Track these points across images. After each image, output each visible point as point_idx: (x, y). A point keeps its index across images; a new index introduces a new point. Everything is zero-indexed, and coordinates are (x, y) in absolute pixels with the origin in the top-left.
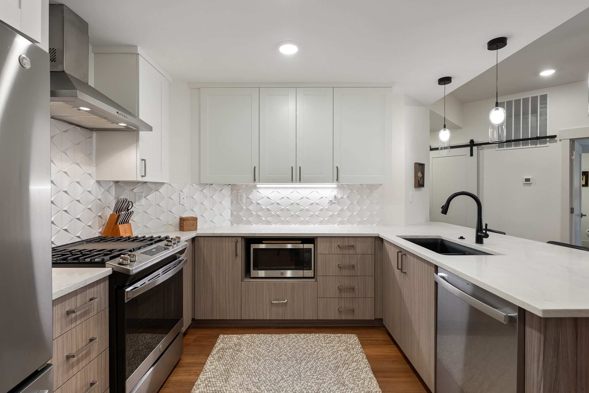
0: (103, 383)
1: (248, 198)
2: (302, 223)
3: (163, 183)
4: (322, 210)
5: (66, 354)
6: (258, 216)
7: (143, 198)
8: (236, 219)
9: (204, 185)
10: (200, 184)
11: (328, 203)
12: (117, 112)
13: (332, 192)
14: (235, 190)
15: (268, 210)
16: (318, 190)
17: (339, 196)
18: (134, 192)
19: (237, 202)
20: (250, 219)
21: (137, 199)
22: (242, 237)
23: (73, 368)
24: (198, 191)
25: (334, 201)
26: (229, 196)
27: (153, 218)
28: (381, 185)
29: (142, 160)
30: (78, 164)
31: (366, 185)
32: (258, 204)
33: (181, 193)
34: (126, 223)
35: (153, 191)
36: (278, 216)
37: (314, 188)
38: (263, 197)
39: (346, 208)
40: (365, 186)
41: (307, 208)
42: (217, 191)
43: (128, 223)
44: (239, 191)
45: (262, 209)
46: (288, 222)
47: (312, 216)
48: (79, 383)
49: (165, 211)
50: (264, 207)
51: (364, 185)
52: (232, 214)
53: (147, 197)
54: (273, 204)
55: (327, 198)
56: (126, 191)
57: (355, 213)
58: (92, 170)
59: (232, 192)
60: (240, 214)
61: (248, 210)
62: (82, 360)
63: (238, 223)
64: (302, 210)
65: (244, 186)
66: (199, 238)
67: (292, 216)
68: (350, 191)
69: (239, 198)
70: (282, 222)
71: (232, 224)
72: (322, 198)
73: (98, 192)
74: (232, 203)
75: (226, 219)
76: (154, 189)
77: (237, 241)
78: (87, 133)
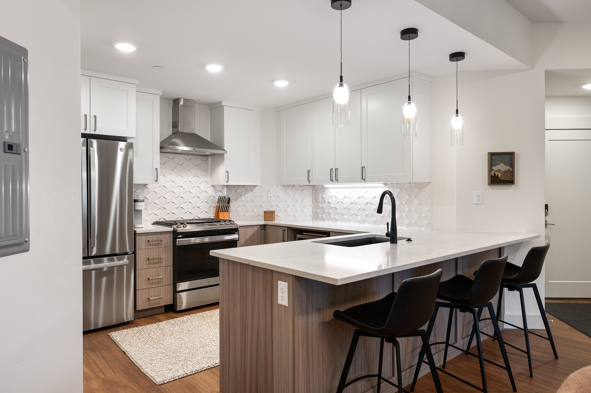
0: (168, 280)
1: (322, 197)
2: (359, 222)
3: (256, 186)
5: (147, 257)
6: (329, 213)
7: (243, 196)
8: (316, 217)
9: (286, 186)
10: (284, 186)
12: (194, 149)
14: (315, 190)
15: (336, 208)
16: (372, 190)
18: (237, 192)
19: (316, 200)
20: (324, 216)
21: (239, 197)
22: (288, 227)
23: (151, 264)
24: (282, 191)
26: (311, 195)
27: (249, 210)
28: (430, 183)
29: (227, 172)
30: (198, 177)
31: (415, 183)
32: (329, 202)
33: (269, 193)
34: (224, 212)
35: (249, 191)
36: (342, 214)
37: (369, 187)
38: (332, 197)
41: (363, 207)
42: (299, 191)
43: (228, 211)
44: (317, 191)
45: (331, 208)
46: (350, 221)
47: (367, 215)
48: (154, 272)
49: (257, 206)
50: (332, 206)
51: (412, 183)
52: (313, 210)
53: (245, 196)
54: (338, 203)
56: (233, 191)
57: (404, 215)
58: (208, 179)
59: (313, 192)
60: (318, 211)
61: (323, 208)
62: (156, 264)
63: (316, 220)
64: (359, 209)
65: (320, 186)
66: (267, 226)
67: (352, 215)
68: (398, 190)
69: (317, 197)
70: (345, 220)
71: (313, 220)
72: (375, 197)
73: (211, 191)
74: (313, 201)
75: (307, 215)
76: (250, 190)
77: (284, 230)
78: (204, 158)
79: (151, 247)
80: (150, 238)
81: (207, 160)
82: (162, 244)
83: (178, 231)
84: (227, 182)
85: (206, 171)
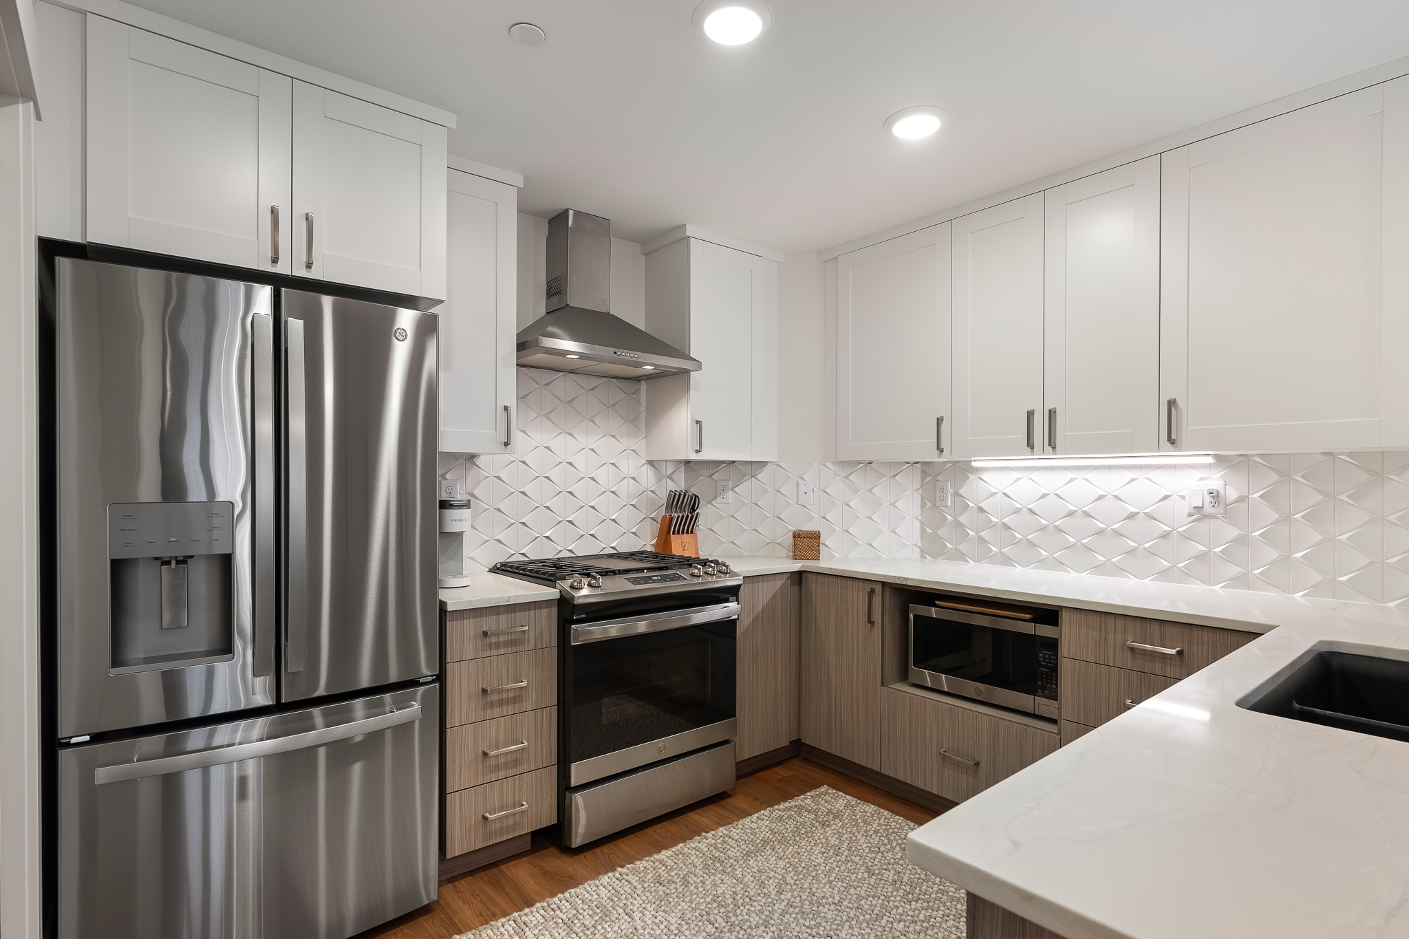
0: (544, 752)
1: (957, 494)
2: (1098, 569)
3: (766, 463)
4: (1165, 535)
5: (481, 686)
6: (982, 541)
7: (729, 490)
8: (932, 547)
9: (849, 465)
10: (842, 464)
11: (1190, 515)
12: (615, 353)
13: (1202, 479)
14: (930, 476)
15: (1006, 527)
16: (1152, 475)
17: (1232, 494)
18: (713, 479)
19: (934, 506)
20: (962, 547)
21: (719, 492)
22: (884, 584)
23: (492, 707)
24: (838, 478)
25: (1208, 509)
26: (917, 490)
27: (746, 528)
29: (698, 422)
30: (613, 436)
31: (1350, 454)
32: (981, 510)
33: (801, 482)
34: (683, 533)
35: (746, 477)
36: (1032, 544)
37: (1141, 467)
38: (993, 494)
39: (1257, 533)
40: (1345, 457)
41: (1115, 526)
42: (884, 479)
43: (692, 532)
44: (939, 478)
45: (990, 525)
46: (1060, 565)
47: (1131, 552)
48: (502, 731)
49: (767, 517)
50: (994, 519)
51: (1341, 454)
52: (923, 532)
53: (735, 489)
54: (1017, 511)
55: (1183, 497)
56: (701, 478)
57: (1299, 555)
58: (640, 444)
59: (923, 480)
60: (940, 532)
61: (958, 524)
62: (508, 704)
63: (936, 556)
64: (1100, 532)
65: (949, 465)
66: (809, 575)
67: (1071, 547)
68: (1275, 477)
69: (938, 494)
70: (1042, 563)
71: (923, 556)
72: (1166, 497)
73: (647, 477)
74: (923, 505)
75: (907, 543)
76: (748, 475)
77: (872, 591)
78: (630, 386)
79: (494, 652)
80: (487, 623)
81: (637, 392)
82: (526, 642)
83: (577, 602)
84: (697, 452)
85: (634, 421)
